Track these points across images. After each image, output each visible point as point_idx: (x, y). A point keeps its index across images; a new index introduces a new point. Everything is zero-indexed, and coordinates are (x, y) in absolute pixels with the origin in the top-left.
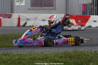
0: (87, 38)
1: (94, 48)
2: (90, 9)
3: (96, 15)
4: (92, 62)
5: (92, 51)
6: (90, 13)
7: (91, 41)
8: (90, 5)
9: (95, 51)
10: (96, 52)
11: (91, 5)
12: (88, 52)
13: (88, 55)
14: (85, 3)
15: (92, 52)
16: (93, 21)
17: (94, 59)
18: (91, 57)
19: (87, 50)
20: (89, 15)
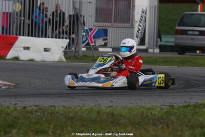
0: (9, 82)
1: (21, 100)
2: (17, 23)
3: (28, 36)
4: (16, 128)
5: (17, 105)
6: (17, 31)
7: (16, 87)
8: (17, 15)
9: (24, 106)
10: (25, 108)
11: (21, 16)
12: (8, 107)
13: (8, 114)
14: (7, 11)
15: (18, 109)
16: (23, 48)
17: (21, 121)
18: (15, 117)
19: (8, 103)
20: (15, 36)
